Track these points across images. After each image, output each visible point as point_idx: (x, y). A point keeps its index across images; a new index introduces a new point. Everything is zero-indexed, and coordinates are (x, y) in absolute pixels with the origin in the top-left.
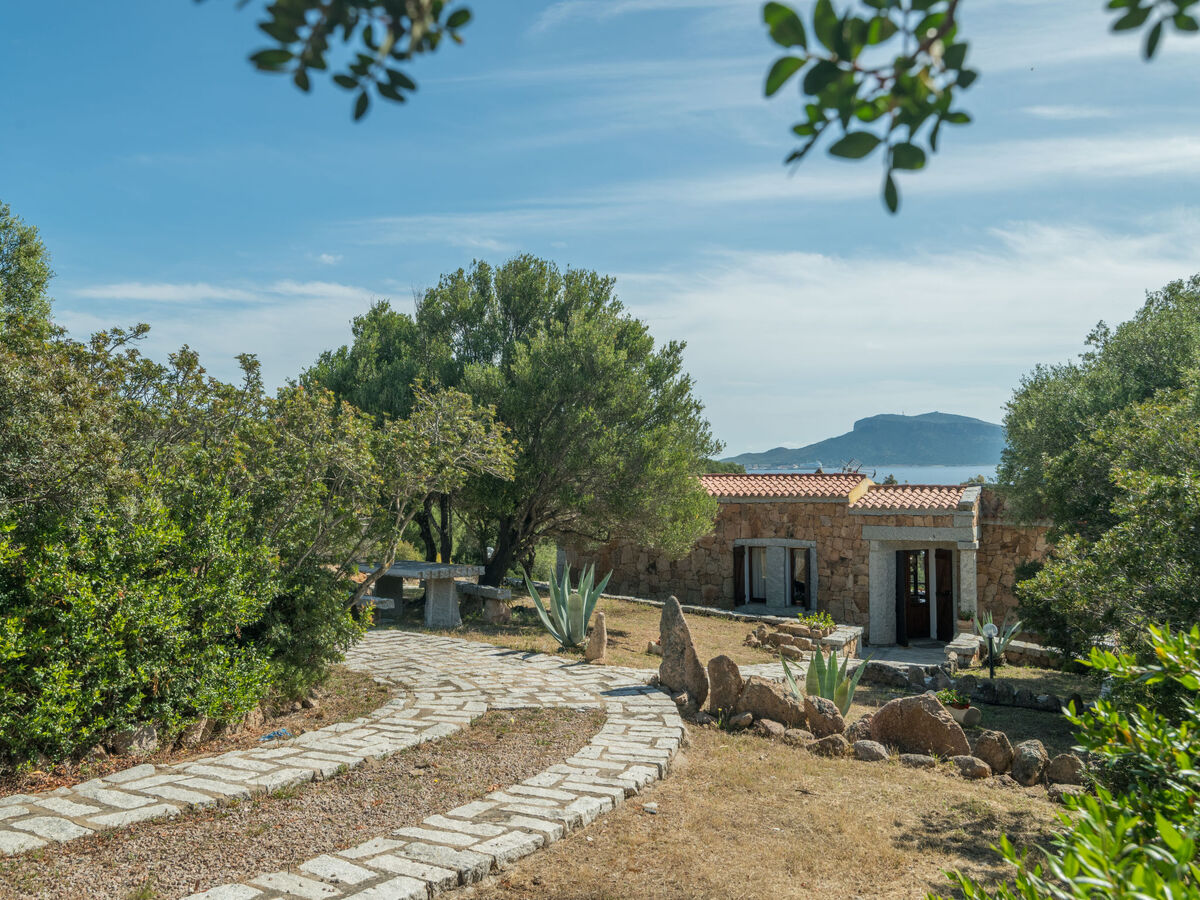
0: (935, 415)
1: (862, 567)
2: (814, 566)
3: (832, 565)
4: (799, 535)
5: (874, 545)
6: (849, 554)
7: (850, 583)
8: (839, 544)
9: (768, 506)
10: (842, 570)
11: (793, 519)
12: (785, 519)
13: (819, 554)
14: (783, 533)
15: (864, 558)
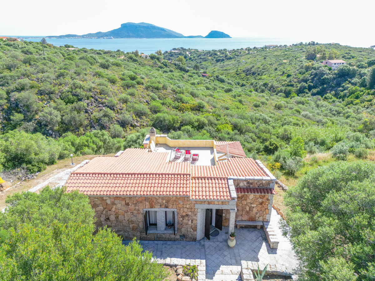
0: (142, 23)
1: (195, 217)
2: (176, 217)
3: (183, 217)
4: (170, 207)
5: (199, 210)
6: (190, 213)
7: (190, 223)
8: (186, 210)
9: (158, 198)
10: (187, 218)
11: (168, 202)
12: (164, 202)
13: (178, 213)
14: (163, 206)
15: (195, 215)
